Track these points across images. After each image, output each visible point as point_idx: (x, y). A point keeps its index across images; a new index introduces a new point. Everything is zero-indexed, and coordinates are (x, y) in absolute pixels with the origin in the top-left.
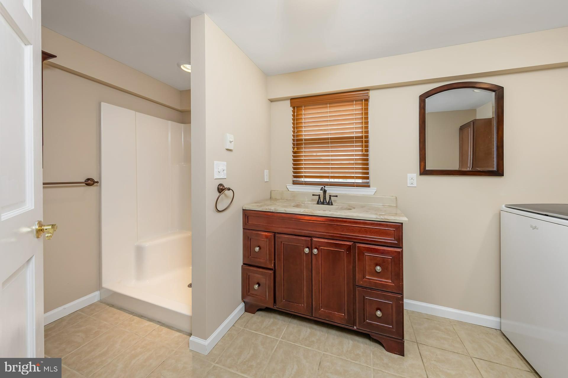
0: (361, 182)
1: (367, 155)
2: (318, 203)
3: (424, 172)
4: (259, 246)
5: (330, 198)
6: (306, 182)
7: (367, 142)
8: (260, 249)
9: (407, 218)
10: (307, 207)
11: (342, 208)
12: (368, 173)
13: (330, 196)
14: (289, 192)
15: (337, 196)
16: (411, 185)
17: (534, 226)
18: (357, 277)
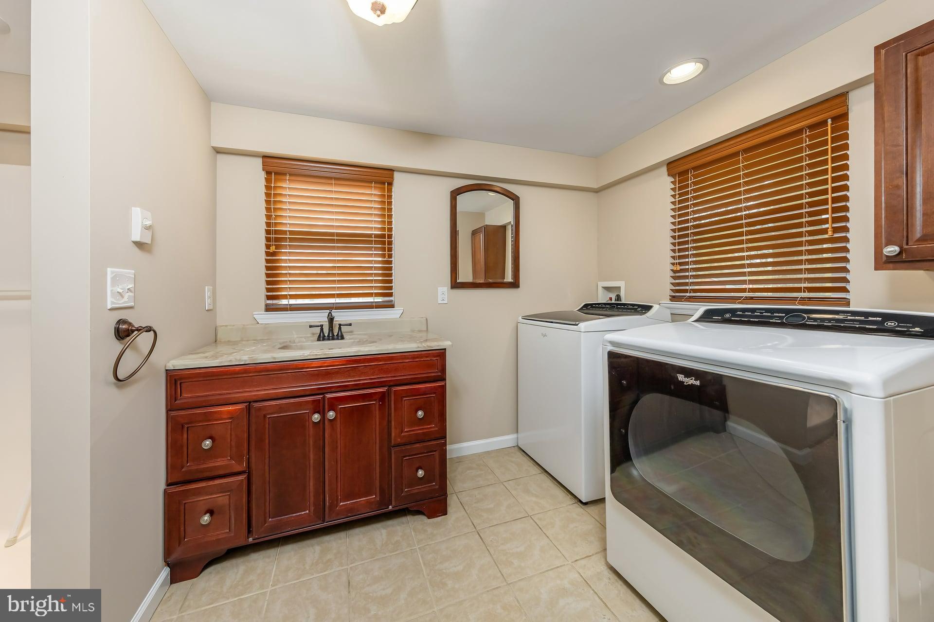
0: (381, 300)
1: (390, 262)
2: (319, 340)
3: (456, 285)
4: (211, 438)
5: (340, 329)
6: (292, 306)
7: (390, 243)
8: (214, 441)
9: (451, 341)
10: (301, 348)
11: (360, 341)
12: (391, 288)
13: (340, 325)
14: (258, 326)
15: (350, 325)
16: (442, 302)
17: (544, 333)
18: (393, 435)
